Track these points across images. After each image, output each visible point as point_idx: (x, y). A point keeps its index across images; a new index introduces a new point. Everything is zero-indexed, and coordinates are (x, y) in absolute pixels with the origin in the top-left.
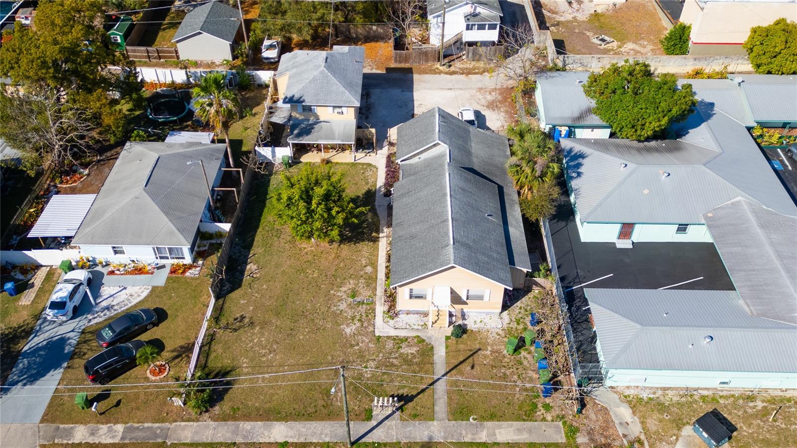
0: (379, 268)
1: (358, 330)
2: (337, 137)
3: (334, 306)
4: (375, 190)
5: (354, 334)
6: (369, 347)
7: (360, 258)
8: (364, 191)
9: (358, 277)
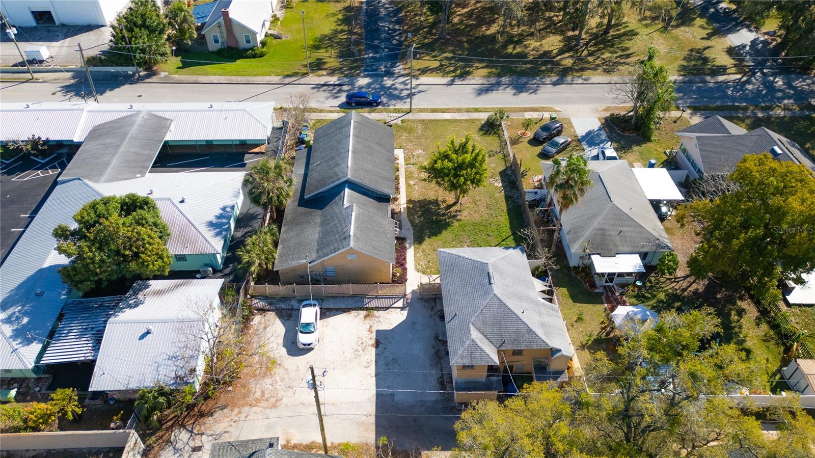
0: (404, 183)
1: (414, 151)
4: (414, 244)
6: (406, 144)
8: (425, 243)
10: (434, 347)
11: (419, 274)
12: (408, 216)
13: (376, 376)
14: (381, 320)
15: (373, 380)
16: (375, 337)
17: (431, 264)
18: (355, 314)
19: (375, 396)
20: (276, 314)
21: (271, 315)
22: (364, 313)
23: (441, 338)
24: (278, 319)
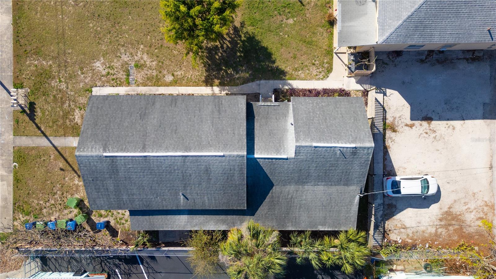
0: (170, 88)
1: (98, 72)
2: (346, 24)
3: (125, 50)
4: (284, 79)
5: (94, 70)
6: (79, 83)
7: (184, 69)
8: (283, 67)
9: (160, 69)
10: (433, 65)
11: (331, 75)
12: (237, 85)
13: (464, 120)
14: (398, 115)
15: (469, 123)
16: (419, 122)
17: (317, 62)
18: (389, 141)
19: (484, 120)
20: (387, 219)
21: (389, 224)
22: (389, 133)
23: (424, 57)
24: (395, 217)
